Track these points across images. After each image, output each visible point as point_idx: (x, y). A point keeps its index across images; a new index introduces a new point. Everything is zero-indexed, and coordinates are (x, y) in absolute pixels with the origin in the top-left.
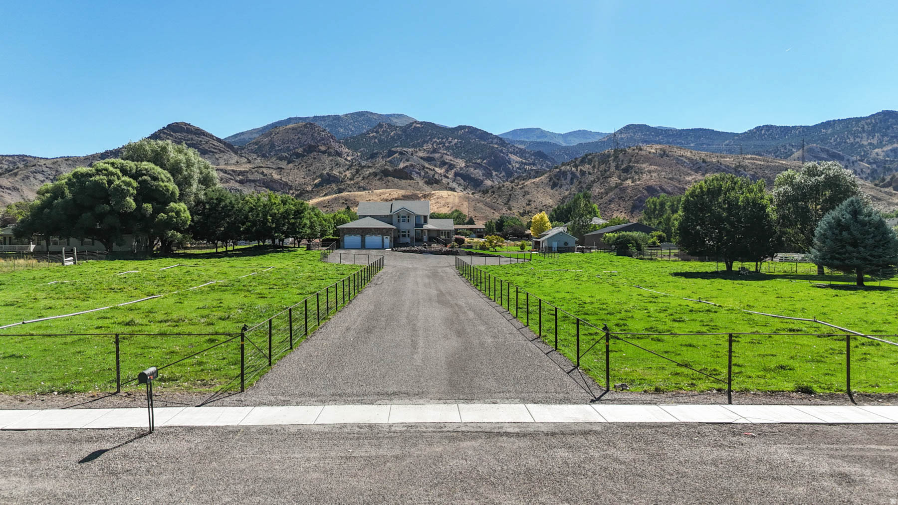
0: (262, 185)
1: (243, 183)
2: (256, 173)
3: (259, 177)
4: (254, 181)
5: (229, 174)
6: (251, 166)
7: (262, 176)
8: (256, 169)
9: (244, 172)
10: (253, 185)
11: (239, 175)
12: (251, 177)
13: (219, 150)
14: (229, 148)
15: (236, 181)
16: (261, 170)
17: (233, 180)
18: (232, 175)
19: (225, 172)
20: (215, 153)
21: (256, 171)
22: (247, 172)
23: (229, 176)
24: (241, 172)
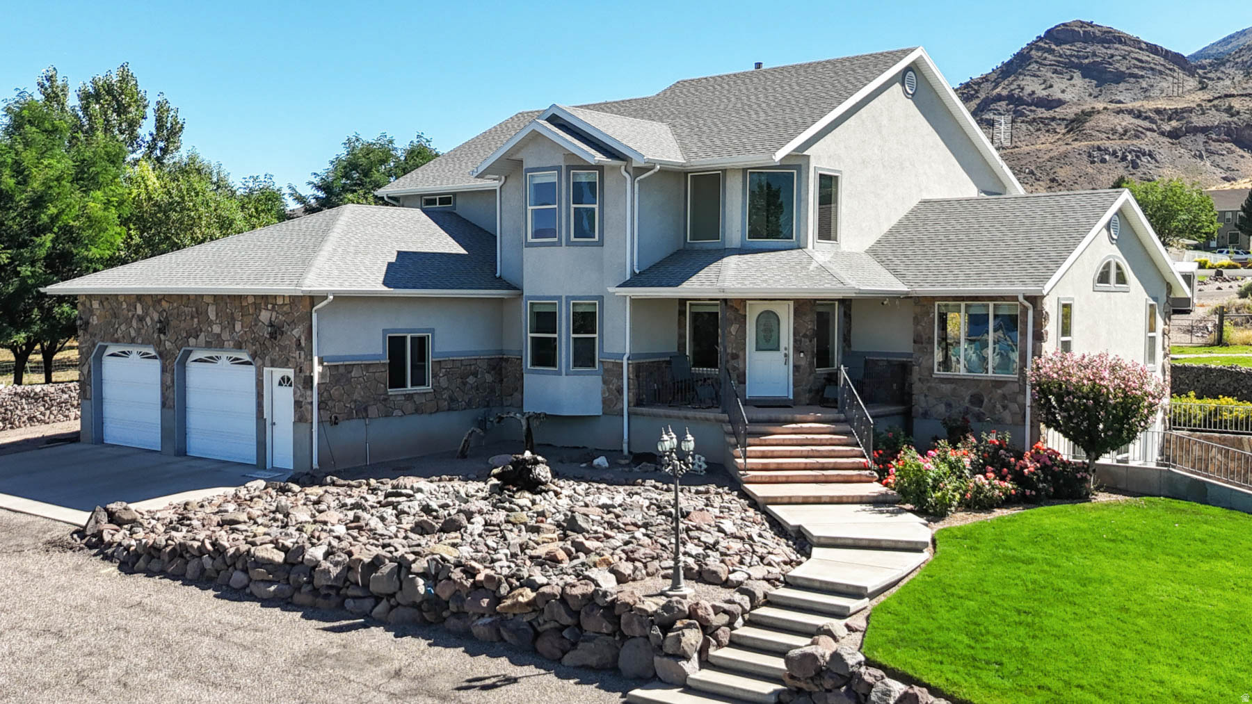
0: (1223, 137)
1: (1177, 137)
2: (1214, 111)
3: (1216, 118)
4: (1205, 130)
5: (1146, 118)
6: (1206, 97)
7: (1225, 117)
8: (1216, 102)
9: (1184, 110)
10: (1201, 138)
11: (1170, 119)
12: (1197, 121)
13: (1152, 69)
14: (1175, 63)
15: (1162, 134)
16: (1227, 102)
17: (1155, 131)
18: (1152, 121)
19: (1139, 115)
20: (1142, 77)
21: (1214, 106)
22: (1191, 110)
23: (1147, 124)
24: (1176, 111)
